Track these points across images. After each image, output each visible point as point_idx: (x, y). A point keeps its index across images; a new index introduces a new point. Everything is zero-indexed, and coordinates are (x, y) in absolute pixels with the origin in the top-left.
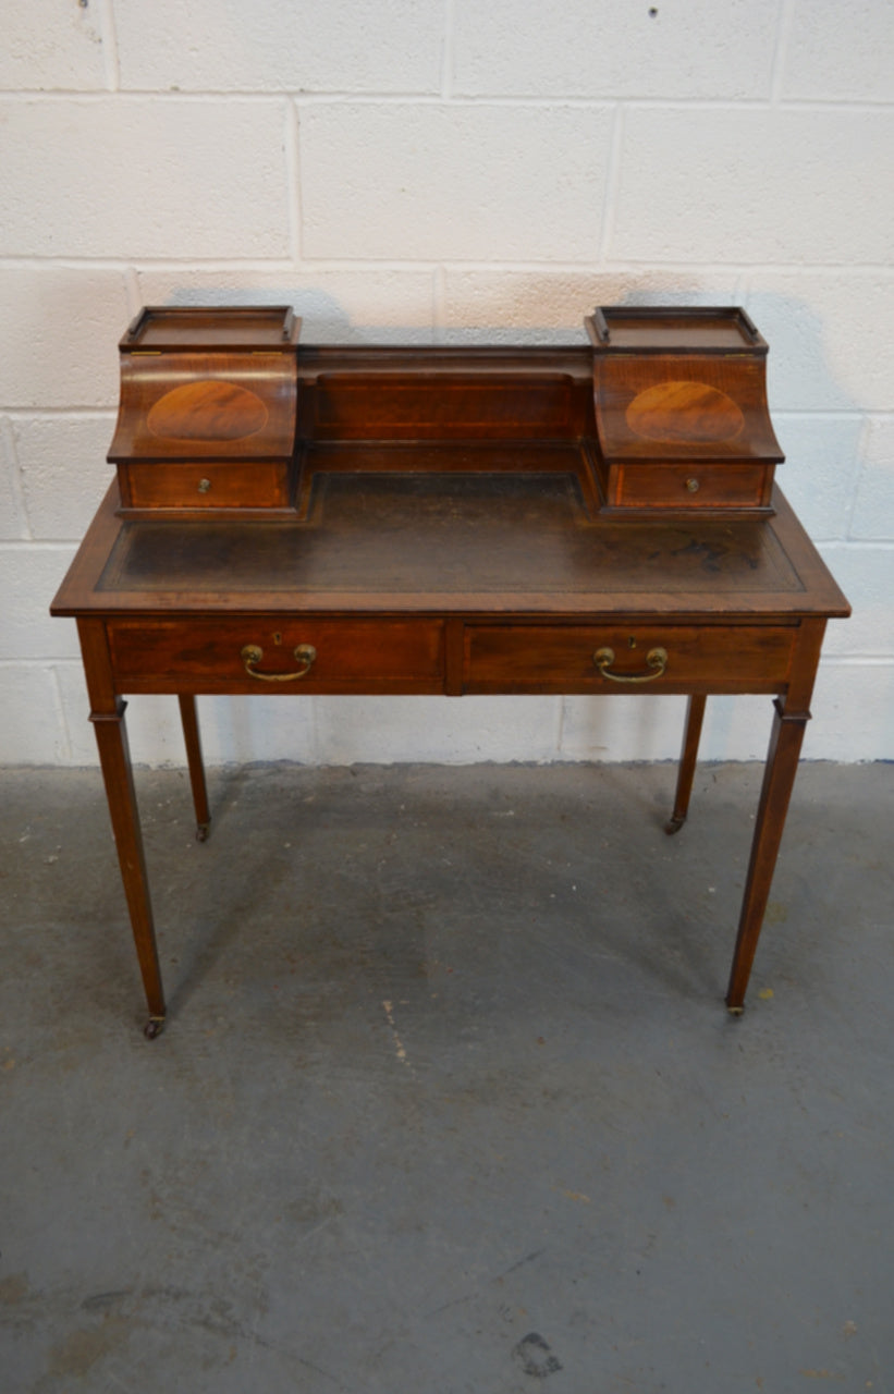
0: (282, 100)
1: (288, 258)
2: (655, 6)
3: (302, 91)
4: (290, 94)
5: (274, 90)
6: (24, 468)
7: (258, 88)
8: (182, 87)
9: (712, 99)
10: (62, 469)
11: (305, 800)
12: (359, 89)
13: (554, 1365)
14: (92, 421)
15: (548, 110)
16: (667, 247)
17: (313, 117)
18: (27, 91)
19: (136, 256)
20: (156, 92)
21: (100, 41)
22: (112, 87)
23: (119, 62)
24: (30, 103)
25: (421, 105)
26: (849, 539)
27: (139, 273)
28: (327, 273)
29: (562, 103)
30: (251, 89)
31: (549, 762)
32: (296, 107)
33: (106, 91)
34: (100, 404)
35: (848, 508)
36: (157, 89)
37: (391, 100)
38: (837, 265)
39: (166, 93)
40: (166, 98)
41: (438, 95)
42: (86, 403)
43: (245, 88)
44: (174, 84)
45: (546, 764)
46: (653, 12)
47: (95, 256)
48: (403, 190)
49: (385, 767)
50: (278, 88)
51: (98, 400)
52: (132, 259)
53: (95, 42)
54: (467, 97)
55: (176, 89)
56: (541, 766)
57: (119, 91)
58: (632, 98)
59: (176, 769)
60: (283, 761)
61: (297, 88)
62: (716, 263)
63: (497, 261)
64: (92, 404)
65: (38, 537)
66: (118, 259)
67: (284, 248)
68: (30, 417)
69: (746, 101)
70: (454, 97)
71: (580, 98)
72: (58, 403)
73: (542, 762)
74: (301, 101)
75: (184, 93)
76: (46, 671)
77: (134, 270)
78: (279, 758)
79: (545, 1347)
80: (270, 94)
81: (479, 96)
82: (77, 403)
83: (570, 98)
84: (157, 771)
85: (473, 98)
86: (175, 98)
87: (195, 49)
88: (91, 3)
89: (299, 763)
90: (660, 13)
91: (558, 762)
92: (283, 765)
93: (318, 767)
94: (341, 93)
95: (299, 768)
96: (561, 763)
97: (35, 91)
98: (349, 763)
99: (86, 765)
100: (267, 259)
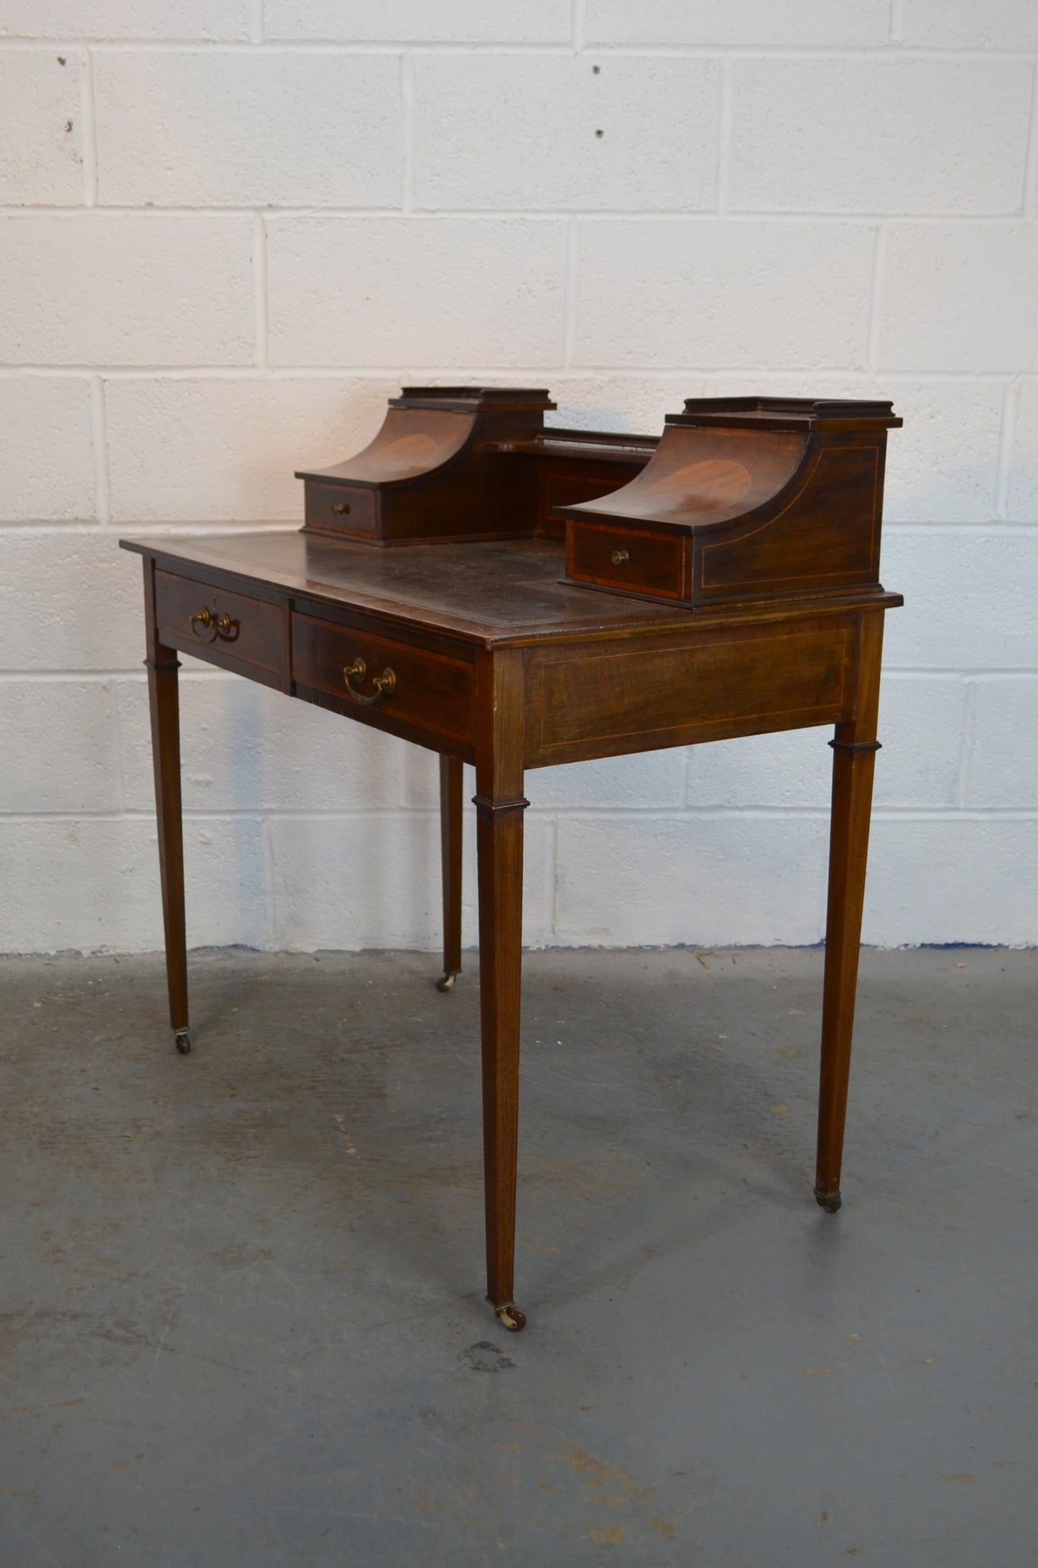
0: (251, 214)
1: (254, 366)
2: (601, 128)
3: (270, 205)
4: (258, 209)
5: (245, 205)
7: (228, 204)
8: (156, 203)
9: (662, 211)
10: (10, 589)
11: (258, 978)
12: (325, 204)
13: (507, 1364)
14: (45, 535)
15: (505, 222)
16: (630, 352)
17: (280, 230)
18: (8, 206)
19: (103, 364)
20: (131, 207)
21: (81, 161)
22: (89, 203)
23: (97, 180)
24: (10, 218)
25: (384, 218)
27: (105, 381)
28: (292, 380)
29: (518, 216)
30: (221, 204)
31: (543, 948)
32: (263, 221)
33: (83, 206)
34: (55, 517)
36: (132, 204)
37: (354, 215)
38: (801, 369)
39: (140, 208)
40: (141, 213)
41: (400, 209)
42: (42, 516)
43: (214, 203)
44: (149, 201)
45: (539, 949)
46: (599, 133)
47: (61, 363)
48: (367, 299)
49: (353, 954)
50: (247, 204)
51: (55, 512)
52: (99, 367)
53: (77, 162)
54: (426, 211)
55: (150, 205)
56: (534, 952)
57: (96, 206)
58: (585, 211)
59: (111, 956)
60: (236, 946)
61: (265, 204)
62: (679, 368)
63: (461, 368)
64: (47, 518)
66: (84, 367)
67: (250, 356)
69: (693, 212)
70: (415, 211)
71: (535, 211)
72: (13, 517)
73: (534, 947)
74: (269, 216)
75: (158, 208)
77: (100, 377)
78: (231, 943)
79: (497, 1351)
80: (240, 209)
81: (438, 210)
82: (33, 516)
83: (526, 211)
84: (89, 958)
85: (433, 212)
86: (150, 213)
87: (169, 168)
88: (74, 126)
89: (253, 950)
90: (605, 134)
91: (553, 947)
92: (235, 952)
93: (276, 954)
94: (307, 207)
95: (255, 955)
96: (556, 949)
97: (17, 206)
98: (312, 949)
99: (8, 952)
100: (233, 367)
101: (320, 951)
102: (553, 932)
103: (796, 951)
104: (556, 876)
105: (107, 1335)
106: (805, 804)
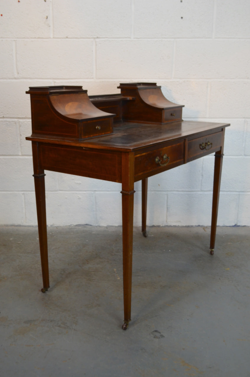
0: (92, 39)
1: (93, 78)
2: (182, 16)
3: (97, 37)
4: (94, 38)
5: (91, 37)
6: (21, 134)
7: (87, 37)
8: (69, 37)
9: (198, 38)
11: (93, 233)
12: (111, 37)
13: (162, 336)
15: (157, 41)
16: (189, 74)
17: (100, 44)
18: (31, 38)
20: (62, 38)
21: (50, 26)
22: (52, 37)
23: (54, 31)
24: (32, 41)
25: (126, 40)
26: (245, 155)
28: (102, 82)
29: (161, 39)
30: (85, 37)
31: (164, 226)
33: (50, 38)
35: (244, 146)
37: (119, 39)
38: (233, 78)
39: (64, 38)
40: (65, 40)
41: (130, 38)
43: (83, 37)
46: (182, 18)
47: (44, 78)
48: (122, 61)
49: (116, 227)
52: (54, 79)
54: (137, 38)
55: (67, 37)
56: (161, 227)
57: (54, 38)
58: (178, 38)
59: (55, 227)
60: (86, 224)
62: (201, 78)
63: (145, 78)
65: (23, 154)
66: (50, 79)
67: (92, 76)
68: (24, 120)
69: (206, 38)
70: (134, 38)
71: (165, 38)
73: (162, 225)
74: (97, 40)
76: (21, 195)
77: (54, 81)
78: (85, 223)
79: (160, 333)
83: (163, 38)
84: (50, 227)
85: (139, 38)
86: (67, 39)
87: (72, 28)
88: (48, 18)
89: (91, 225)
90: (183, 18)
92: (86, 226)
93: (96, 227)
94: (107, 38)
95: (91, 227)
96: (167, 226)
97: (33, 38)
98: (105, 225)
99: (30, 225)
100: (87, 78)
101: (107, 226)
102: (166, 221)
103: (228, 227)
104: (167, 208)
105: (59, 326)
106: (232, 190)
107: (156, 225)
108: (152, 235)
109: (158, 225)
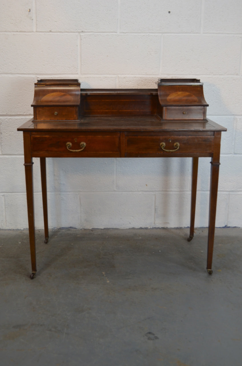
0: (77, 34)
1: (77, 74)
2: (170, 11)
3: (82, 31)
4: (79, 32)
5: (75, 31)
6: (2, 132)
7: (71, 31)
8: (52, 31)
9: (186, 33)
10: (12, 133)
11: (77, 236)
12: (96, 31)
13: (157, 338)
14: (22, 119)
15: (144, 36)
16: (177, 70)
17: (85, 38)
18: (13, 31)
19: (37, 73)
20: (46, 32)
21: (33, 20)
22: (35, 31)
23: (37, 25)
24: (14, 35)
25: (112, 35)
26: (235, 154)
27: (38, 78)
28: (87, 77)
29: (148, 34)
30: (69, 31)
31: (152, 228)
32: (81, 36)
33: (33, 32)
34: (25, 114)
35: (233, 144)
36: (46, 31)
37: (104, 34)
38: (222, 75)
39: (48, 32)
40: (48, 33)
41: (116, 32)
42: (21, 114)
43: (68, 31)
44: (50, 30)
45: (151, 228)
46: (169, 12)
47: (26, 73)
49: (101, 229)
50: (76, 31)
51: (24, 113)
52: (37, 74)
53: (31, 20)
54: (123, 33)
56: (149, 229)
57: (36, 32)
58: (166, 33)
59: (38, 230)
60: (71, 227)
61: (81, 31)
62: (190, 74)
63: (132, 74)
64: (22, 114)
65: (4, 153)
66: (33, 74)
67: (76, 71)
68: (5, 117)
69: (194, 33)
70: (120, 33)
71: (152, 33)
72: (13, 114)
73: (149, 228)
74: (82, 34)
75: (53, 32)
76: (1, 196)
77: (37, 77)
78: (69, 226)
79: (154, 334)
80: (74, 32)
81: (127, 33)
82: (19, 114)
83: (150, 33)
85: (125, 33)
86: (51, 33)
87: (56, 22)
88: (31, 10)
89: (75, 228)
90: (171, 12)
91: (154, 228)
92: (70, 229)
93: (81, 229)
94: (92, 32)
95: (76, 229)
96: (155, 228)
97: (15, 31)
98: (91, 228)
99: (10, 229)
100: (72, 74)
101: (93, 229)
102: (154, 223)
103: (219, 229)
104: (155, 209)
105: (50, 330)
106: (222, 190)
107: (143, 227)
108: (140, 238)
109: (146, 227)
